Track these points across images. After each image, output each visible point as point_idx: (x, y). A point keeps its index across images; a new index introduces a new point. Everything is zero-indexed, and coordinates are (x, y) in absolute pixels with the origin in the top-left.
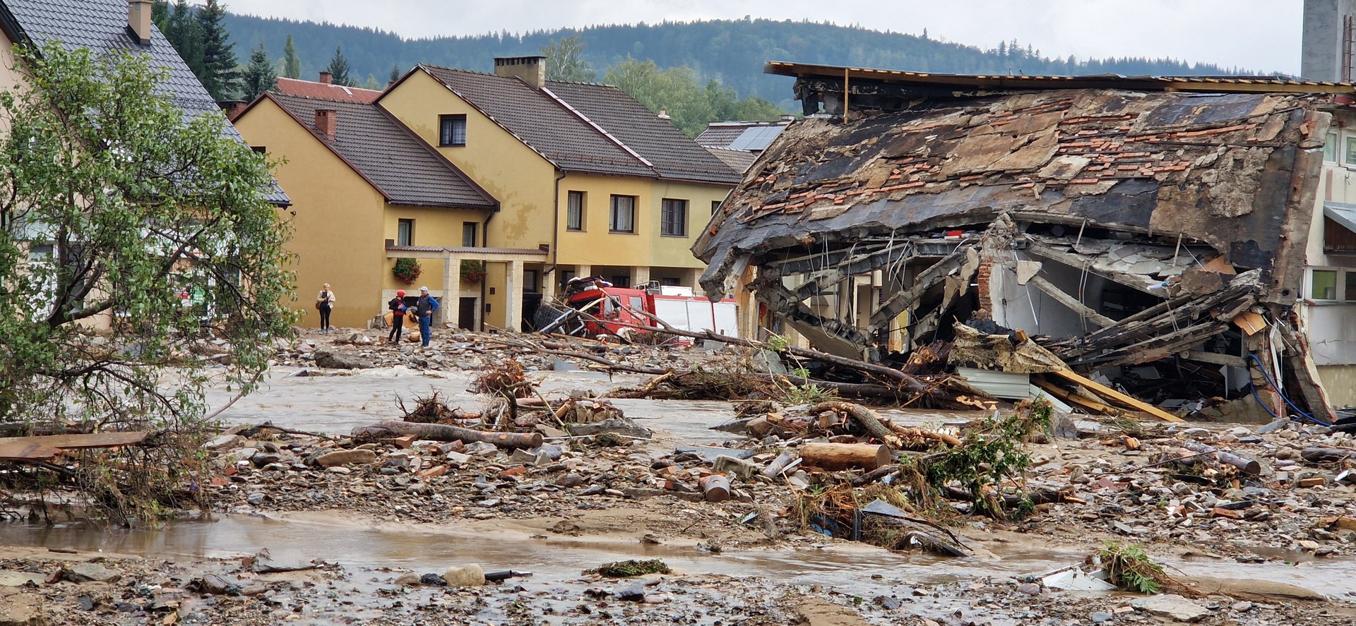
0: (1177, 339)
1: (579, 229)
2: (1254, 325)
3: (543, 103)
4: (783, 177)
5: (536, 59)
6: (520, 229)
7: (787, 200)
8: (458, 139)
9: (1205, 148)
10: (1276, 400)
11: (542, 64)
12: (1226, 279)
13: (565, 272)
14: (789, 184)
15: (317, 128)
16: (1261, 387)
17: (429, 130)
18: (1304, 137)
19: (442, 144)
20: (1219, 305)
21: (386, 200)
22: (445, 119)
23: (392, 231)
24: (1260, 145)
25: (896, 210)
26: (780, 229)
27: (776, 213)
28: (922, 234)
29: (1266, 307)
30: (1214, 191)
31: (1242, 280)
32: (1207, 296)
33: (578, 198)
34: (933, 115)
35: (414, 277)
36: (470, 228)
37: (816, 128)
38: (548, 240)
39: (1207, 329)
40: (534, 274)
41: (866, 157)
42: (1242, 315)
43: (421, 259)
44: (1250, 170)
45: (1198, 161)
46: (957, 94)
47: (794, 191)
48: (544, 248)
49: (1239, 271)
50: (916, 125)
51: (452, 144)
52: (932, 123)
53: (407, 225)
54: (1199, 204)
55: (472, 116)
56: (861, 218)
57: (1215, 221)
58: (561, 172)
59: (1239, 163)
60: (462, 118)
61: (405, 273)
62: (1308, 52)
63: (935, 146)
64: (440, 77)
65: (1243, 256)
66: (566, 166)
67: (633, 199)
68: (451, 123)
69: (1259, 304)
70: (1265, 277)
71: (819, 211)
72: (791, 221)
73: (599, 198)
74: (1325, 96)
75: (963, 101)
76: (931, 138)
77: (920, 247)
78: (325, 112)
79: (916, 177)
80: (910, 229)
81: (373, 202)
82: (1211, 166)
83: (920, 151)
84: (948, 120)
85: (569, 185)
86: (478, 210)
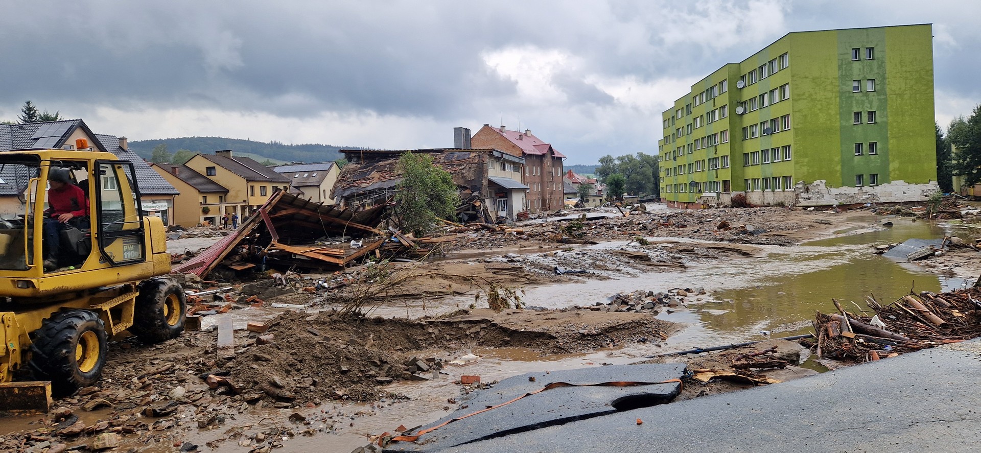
0: (461, 208)
1: (253, 196)
2: (478, 204)
3: (233, 162)
4: (349, 178)
5: (229, 151)
6: (236, 197)
7: (353, 183)
8: (213, 173)
9: (460, 165)
10: (483, 219)
11: (231, 152)
12: (471, 194)
13: (251, 207)
14: (352, 179)
15: (173, 172)
16: (480, 218)
17: (203, 172)
18: (484, 161)
19: (208, 175)
20: (470, 200)
21: (199, 191)
22: (208, 168)
23: (201, 200)
24: (474, 164)
25: (385, 184)
26: (354, 190)
27: (351, 187)
28: (392, 189)
29: (480, 199)
30: (465, 174)
31: (474, 194)
32: (467, 198)
33: (252, 187)
34: (385, 161)
35: (208, 212)
36: (221, 197)
37: (352, 166)
38: (246, 199)
39: (468, 206)
40: (243, 208)
41: (371, 172)
42: (475, 202)
43: (210, 207)
44: (473, 169)
45: (460, 168)
46: (390, 155)
47: (354, 181)
48: (245, 201)
49: (473, 192)
50: (381, 163)
51: (211, 175)
52: (385, 163)
53: (205, 198)
54: (462, 177)
55: (217, 167)
56: (376, 186)
57: (467, 181)
58: (248, 181)
59: (470, 168)
60: (214, 168)
61: (206, 211)
62: (456, 142)
63: (390, 168)
64: (205, 157)
65: (474, 189)
66: (250, 179)
67: (265, 187)
68: (210, 170)
69: (479, 199)
70: (480, 193)
71: (363, 185)
72: (356, 188)
73: (257, 187)
75: (392, 157)
76: (388, 166)
77: (392, 192)
78: (175, 168)
79: (387, 176)
80: (390, 188)
81: (195, 192)
82: (463, 169)
83: (386, 169)
84: (389, 162)
85: (250, 184)
86: (223, 192)
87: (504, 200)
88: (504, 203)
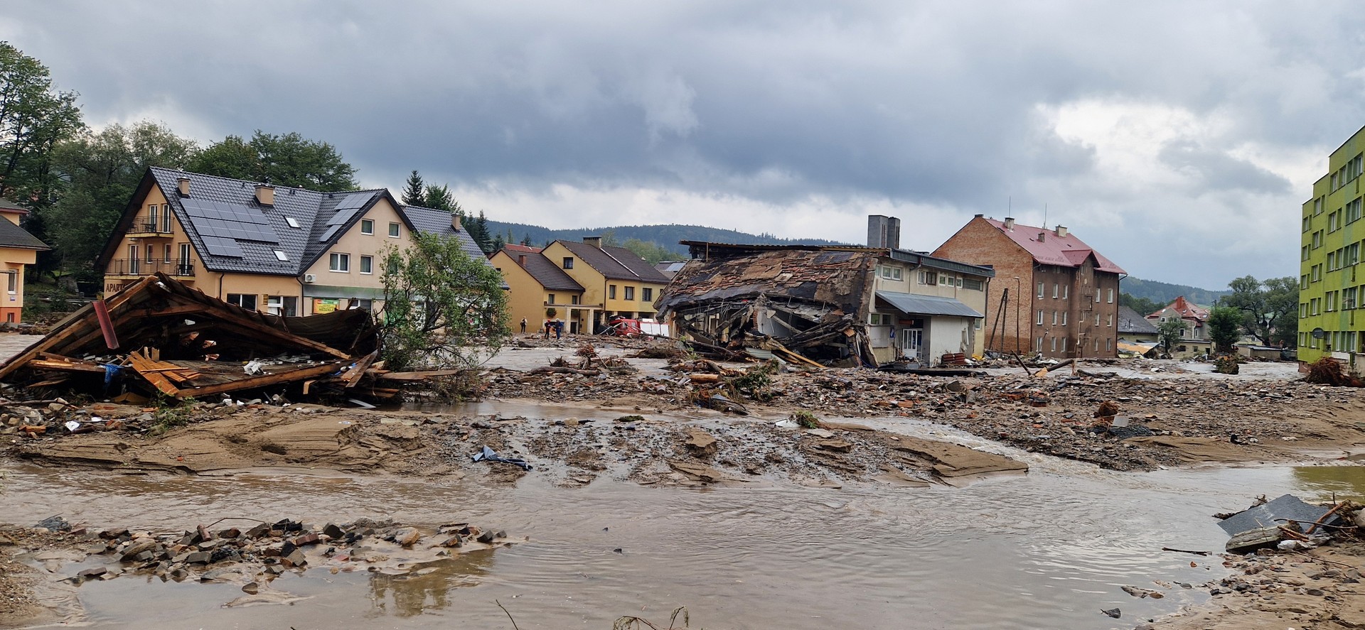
0: (823, 338)
1: (613, 298)
2: (851, 333)
3: (601, 253)
4: (685, 281)
5: (598, 238)
6: (592, 298)
7: (686, 289)
8: (570, 266)
9: (834, 271)
10: (858, 359)
11: (600, 240)
12: (841, 317)
13: (609, 313)
14: (687, 283)
15: (519, 262)
16: (853, 355)
17: (560, 264)
18: (868, 267)
19: (564, 268)
20: (838, 326)
21: (544, 287)
22: (566, 259)
23: (546, 298)
24: (853, 270)
25: (724, 292)
26: (684, 299)
27: (683, 293)
28: (733, 301)
29: (854, 326)
30: (836, 286)
31: (846, 317)
32: (834, 323)
33: (613, 287)
34: (737, 259)
35: (554, 315)
36: (574, 298)
37: (697, 264)
38: (602, 302)
39: (834, 335)
40: (597, 314)
41: (714, 274)
42: (846, 330)
43: (557, 309)
44: (849, 278)
45: (831, 275)
46: (746, 251)
47: (689, 286)
48: (601, 305)
49: (845, 314)
50: (731, 263)
51: (568, 268)
52: (737, 262)
53: (552, 297)
54: (831, 290)
55: (575, 258)
56: (712, 295)
57: (837, 297)
58: (607, 278)
59: (845, 276)
60: (571, 259)
61: (551, 313)
63: (738, 270)
64: (564, 244)
65: (847, 309)
66: (609, 276)
67: (632, 288)
68: (568, 261)
69: (852, 326)
70: (854, 316)
71: (697, 293)
72: (688, 296)
73: (620, 288)
74: (876, 253)
75: (748, 254)
76: (737, 267)
77: (733, 305)
78: (522, 256)
79: (731, 281)
80: (729, 299)
81: (540, 288)
82: (836, 277)
83: (733, 272)
84: (743, 261)
85: (610, 283)
86: (577, 291)
87: (914, 332)
88: (914, 337)
